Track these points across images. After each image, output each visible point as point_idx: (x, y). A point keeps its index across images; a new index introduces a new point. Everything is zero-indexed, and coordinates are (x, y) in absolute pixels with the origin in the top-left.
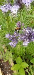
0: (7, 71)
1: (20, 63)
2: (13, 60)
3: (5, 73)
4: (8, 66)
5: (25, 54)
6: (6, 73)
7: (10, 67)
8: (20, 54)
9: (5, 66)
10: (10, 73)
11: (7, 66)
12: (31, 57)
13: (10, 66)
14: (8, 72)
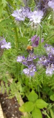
0: (11, 113)
1: (33, 100)
2: (22, 96)
3: (9, 115)
4: (14, 105)
5: (41, 87)
6: (11, 116)
7: (16, 107)
8: (34, 86)
9: (9, 105)
10: (17, 116)
11: (12, 104)
12: (51, 91)
13: (16, 105)
14: (14, 114)
